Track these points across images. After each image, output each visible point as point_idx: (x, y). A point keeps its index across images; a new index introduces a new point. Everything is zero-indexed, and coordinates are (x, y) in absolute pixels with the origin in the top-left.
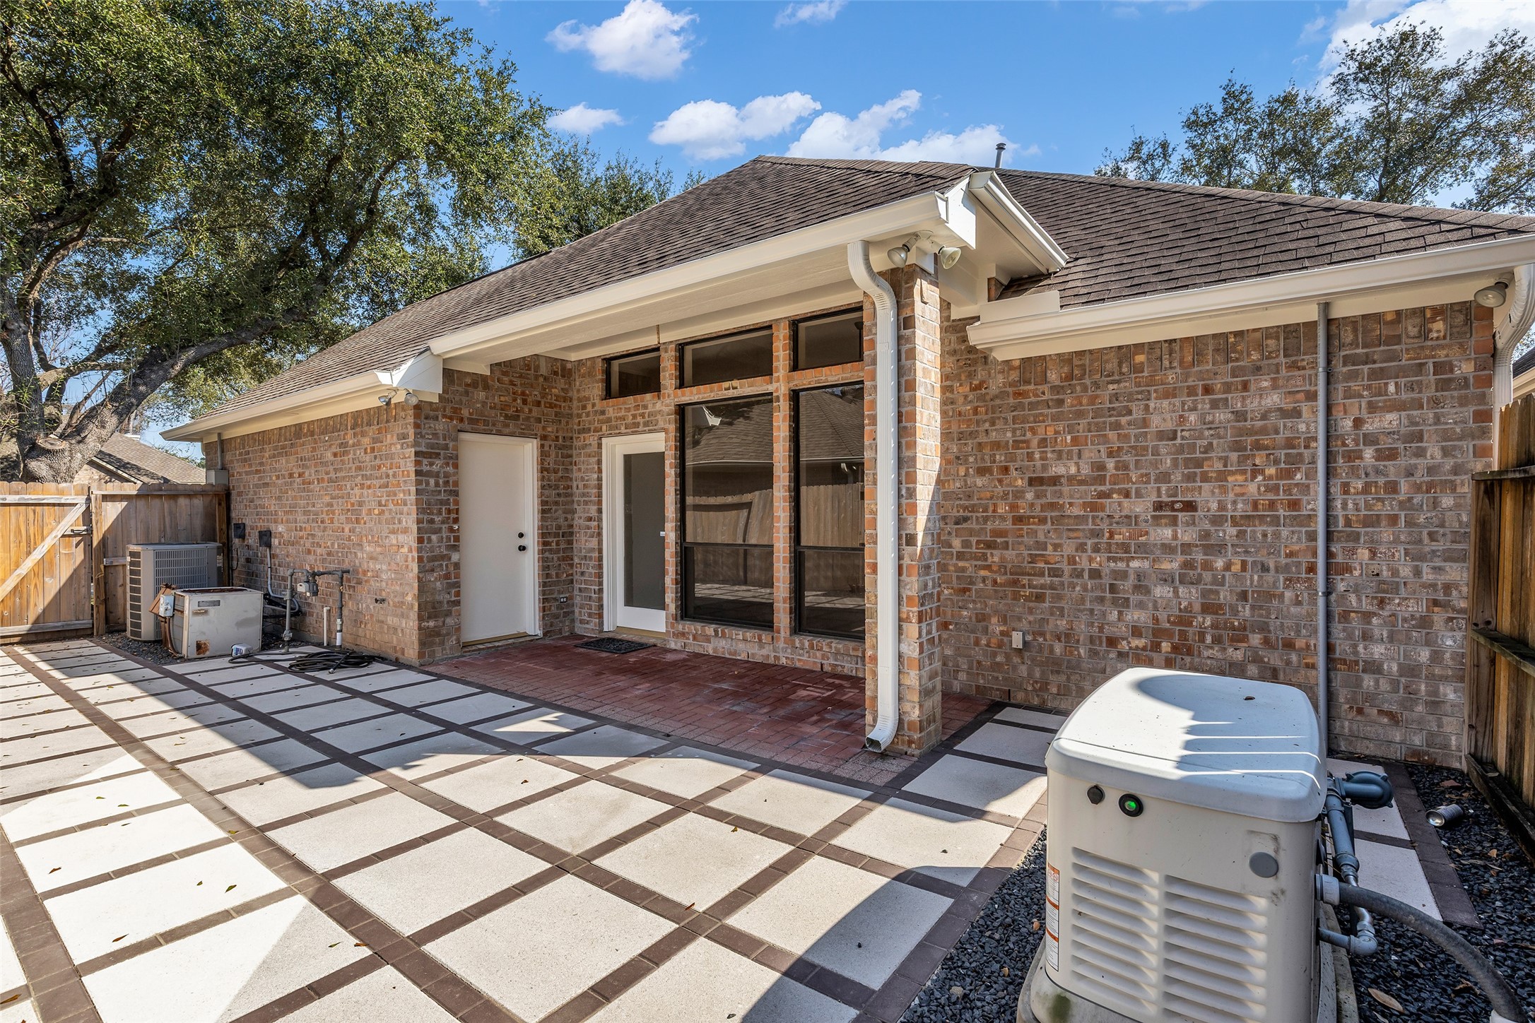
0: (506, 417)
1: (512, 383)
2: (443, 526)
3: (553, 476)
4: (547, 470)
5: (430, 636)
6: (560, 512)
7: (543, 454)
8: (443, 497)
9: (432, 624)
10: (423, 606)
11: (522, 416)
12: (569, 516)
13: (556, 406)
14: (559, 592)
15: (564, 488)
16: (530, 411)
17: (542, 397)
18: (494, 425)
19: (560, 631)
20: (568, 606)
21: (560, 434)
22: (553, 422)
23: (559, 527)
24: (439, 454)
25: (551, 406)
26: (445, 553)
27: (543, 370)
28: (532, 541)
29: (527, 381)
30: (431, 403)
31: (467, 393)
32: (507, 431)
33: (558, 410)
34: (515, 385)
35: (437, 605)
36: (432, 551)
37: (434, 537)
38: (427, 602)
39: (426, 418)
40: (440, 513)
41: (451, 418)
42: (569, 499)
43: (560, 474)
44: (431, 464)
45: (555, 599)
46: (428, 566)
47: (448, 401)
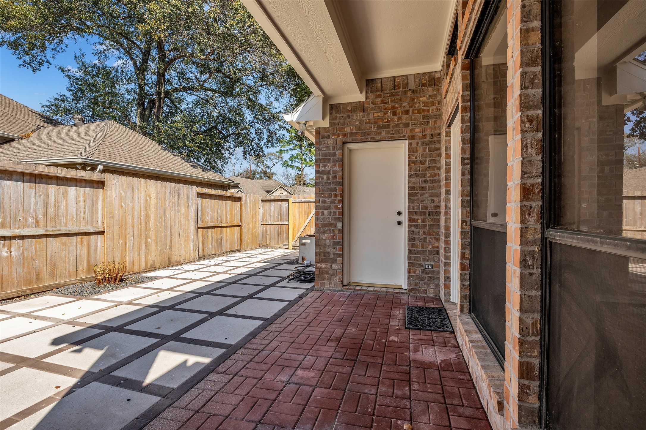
0: (379, 127)
1: (383, 102)
2: (332, 205)
3: (420, 167)
4: (414, 162)
5: (322, 273)
6: (427, 195)
7: (411, 150)
8: (332, 186)
9: (323, 266)
10: (318, 254)
11: (392, 124)
12: (436, 199)
13: (424, 111)
14: (424, 260)
15: (431, 176)
16: (399, 119)
17: (410, 107)
18: (368, 135)
19: (425, 291)
20: (433, 272)
21: (428, 132)
22: (421, 124)
23: (426, 208)
24: (330, 159)
25: (419, 112)
26: (332, 222)
27: (412, 86)
28: (404, 218)
29: (396, 97)
30: (325, 128)
31: (349, 116)
32: (379, 137)
33: (426, 113)
34: (386, 103)
35: (327, 255)
36: (324, 219)
37: (326, 212)
38: (320, 252)
39: (322, 138)
40: (329, 197)
41: (338, 135)
42: (436, 185)
43: (427, 165)
44: (325, 166)
45: (421, 265)
46: (322, 229)
47: (336, 124)
